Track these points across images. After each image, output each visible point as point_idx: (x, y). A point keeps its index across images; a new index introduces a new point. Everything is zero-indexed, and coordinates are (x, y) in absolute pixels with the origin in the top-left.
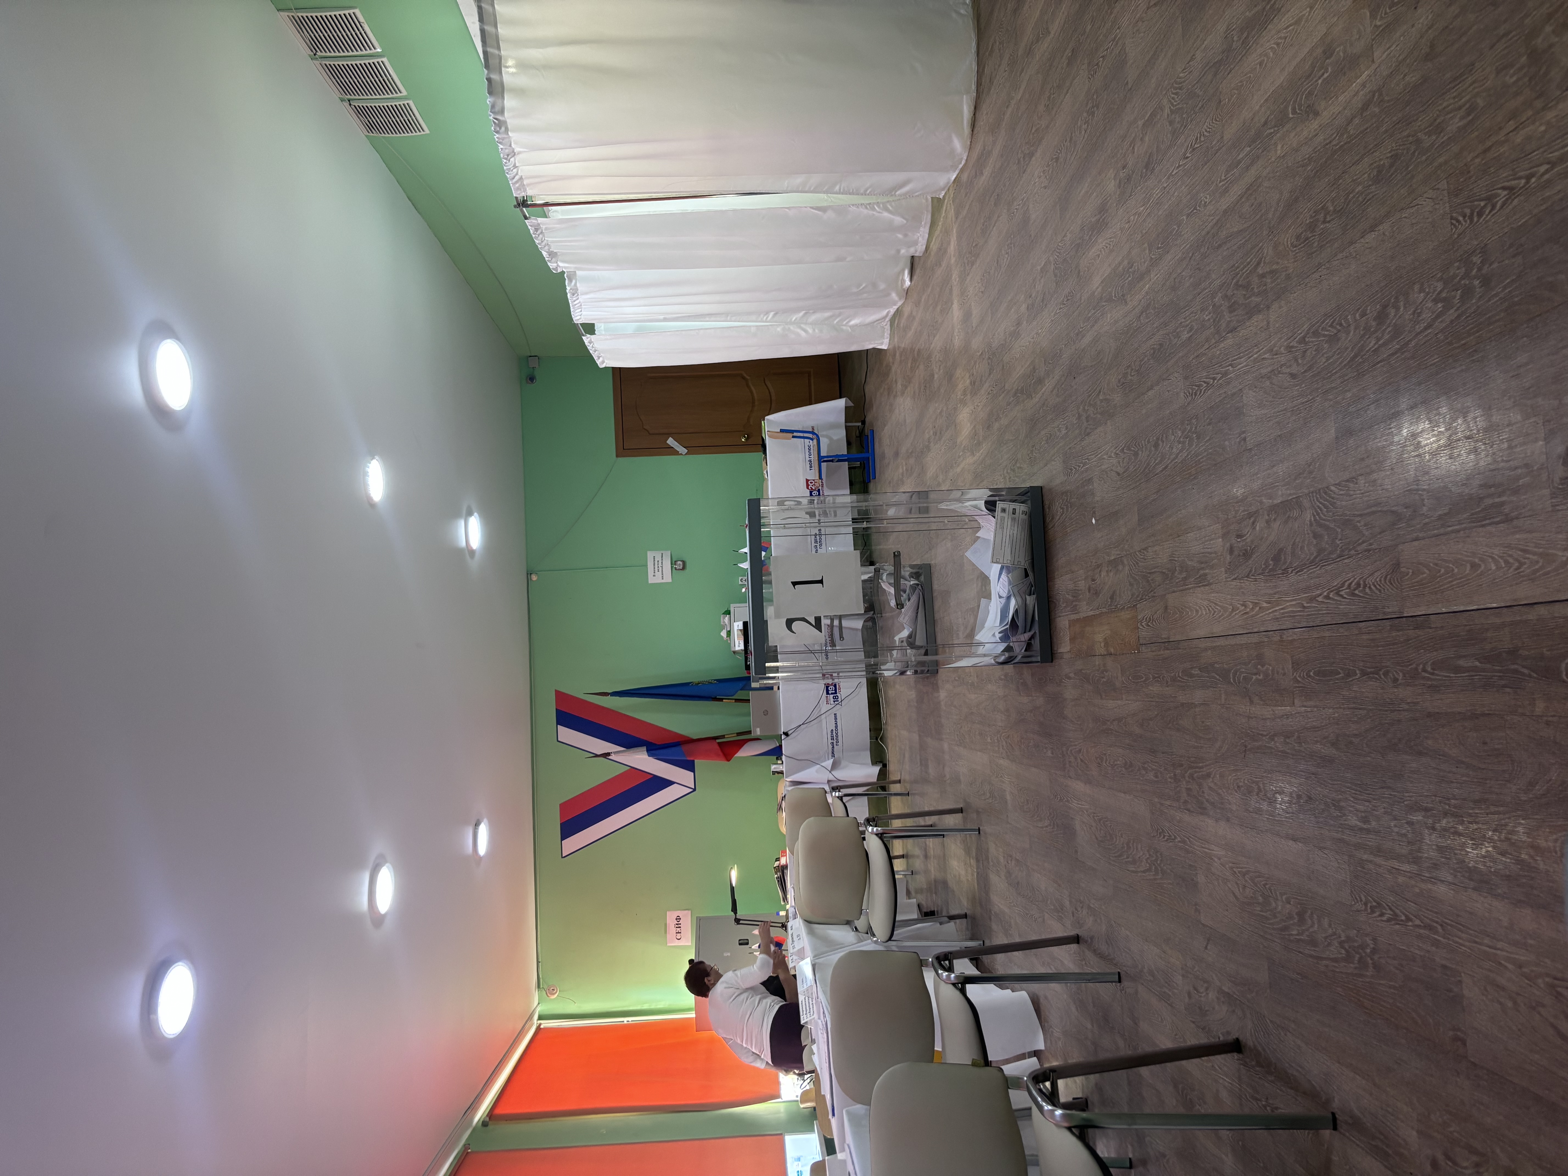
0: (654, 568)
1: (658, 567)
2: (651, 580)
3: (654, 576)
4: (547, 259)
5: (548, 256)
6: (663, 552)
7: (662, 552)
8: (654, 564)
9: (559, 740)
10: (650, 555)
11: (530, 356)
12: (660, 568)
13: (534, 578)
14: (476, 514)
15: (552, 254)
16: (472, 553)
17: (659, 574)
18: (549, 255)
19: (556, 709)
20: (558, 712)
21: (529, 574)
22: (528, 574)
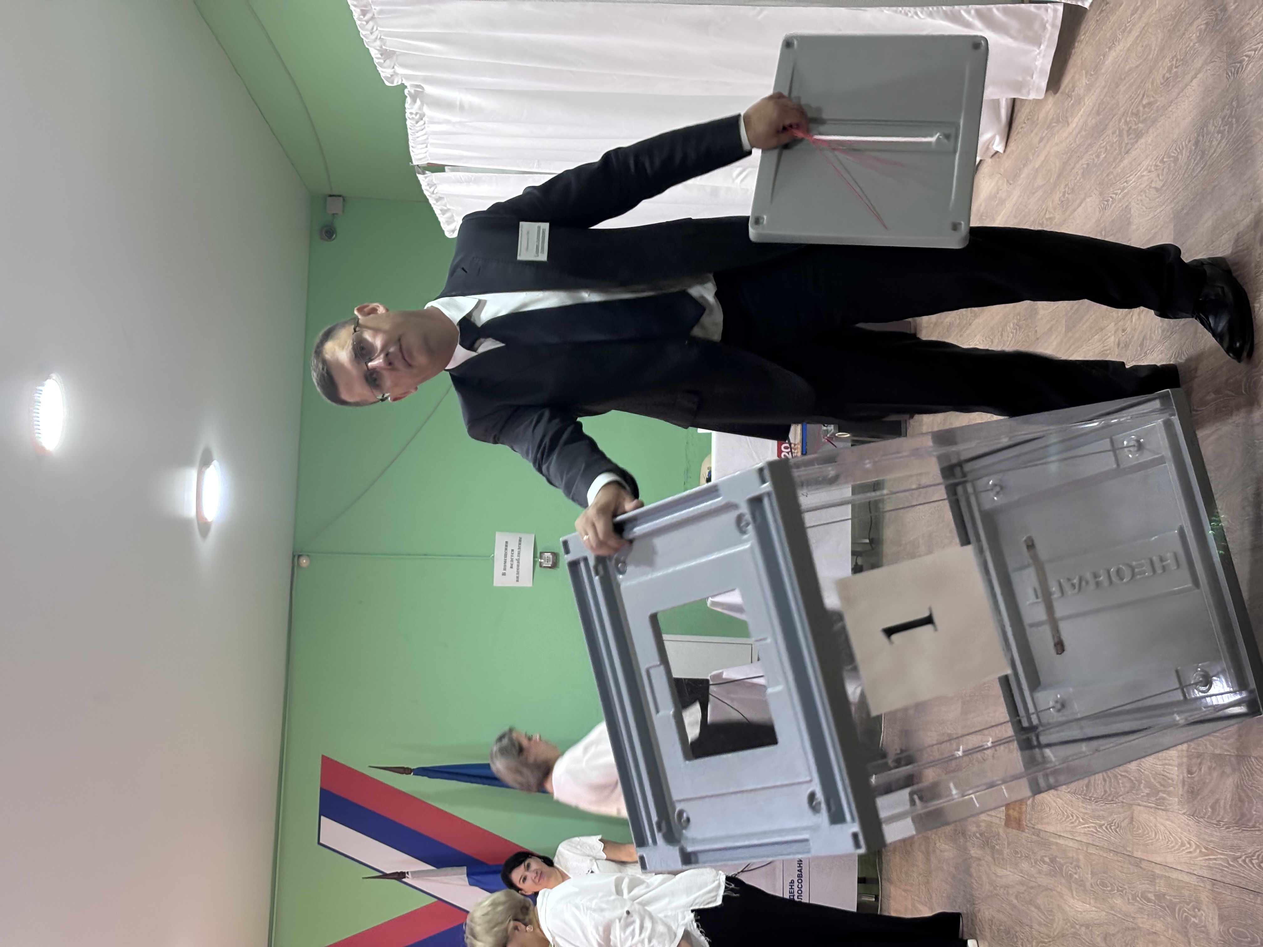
0: (505, 562)
1: (512, 560)
2: (499, 581)
3: (504, 574)
4: (376, 61)
5: (379, 56)
6: (522, 535)
7: (519, 535)
8: (506, 555)
9: (321, 841)
10: (500, 539)
11: (331, 196)
12: (515, 563)
13: (304, 561)
14: (215, 462)
15: (387, 54)
16: (205, 528)
17: (511, 573)
18: (382, 55)
19: (323, 791)
20: (325, 794)
21: (296, 556)
22: (294, 556)
